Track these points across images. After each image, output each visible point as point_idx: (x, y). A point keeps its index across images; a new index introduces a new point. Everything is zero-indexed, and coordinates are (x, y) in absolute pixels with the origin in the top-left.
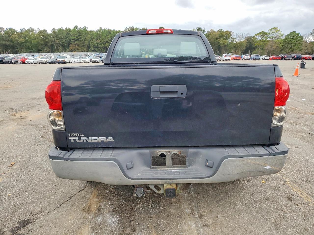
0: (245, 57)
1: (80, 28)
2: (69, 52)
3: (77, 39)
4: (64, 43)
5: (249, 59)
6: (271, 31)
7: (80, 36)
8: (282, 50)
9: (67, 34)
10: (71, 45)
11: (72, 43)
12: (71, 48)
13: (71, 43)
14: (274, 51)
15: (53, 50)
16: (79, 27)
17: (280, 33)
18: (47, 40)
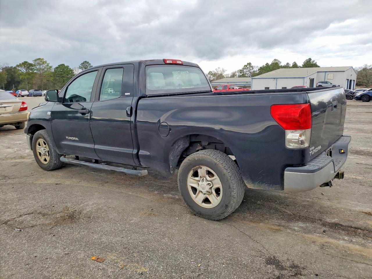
0: (21, 93)
5: (28, 96)
6: (36, 62)
8: (54, 84)
14: (45, 85)
17: (48, 65)
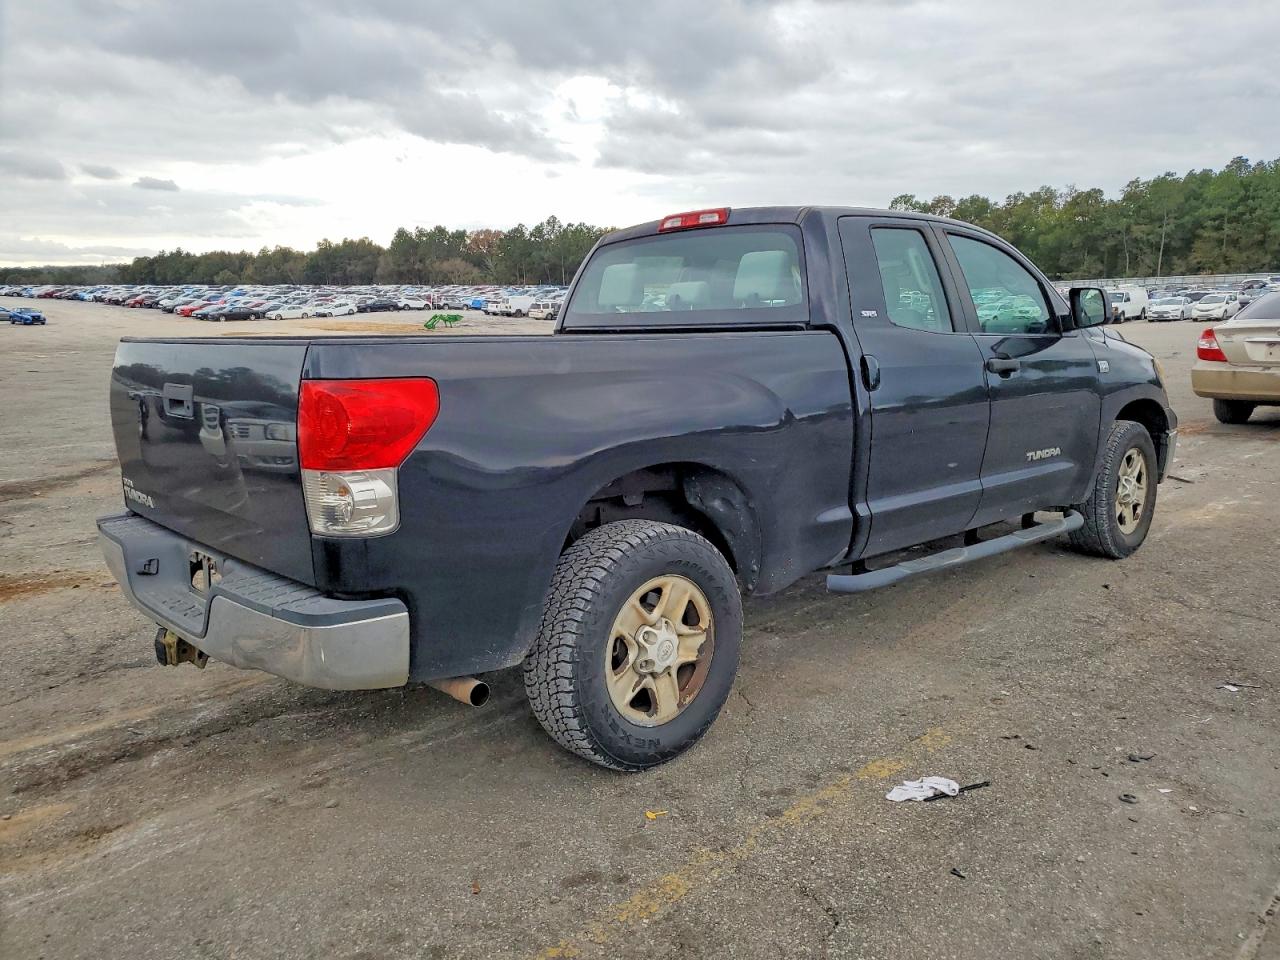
1: (1260, 164)
2: (1183, 274)
3: (1234, 213)
4: (1168, 235)
7: (1250, 201)
9: (1187, 199)
10: (1197, 244)
11: (1206, 234)
12: (1194, 258)
13: (1199, 237)
15: (1116, 267)
16: (1252, 163)
18: (1096, 232)
